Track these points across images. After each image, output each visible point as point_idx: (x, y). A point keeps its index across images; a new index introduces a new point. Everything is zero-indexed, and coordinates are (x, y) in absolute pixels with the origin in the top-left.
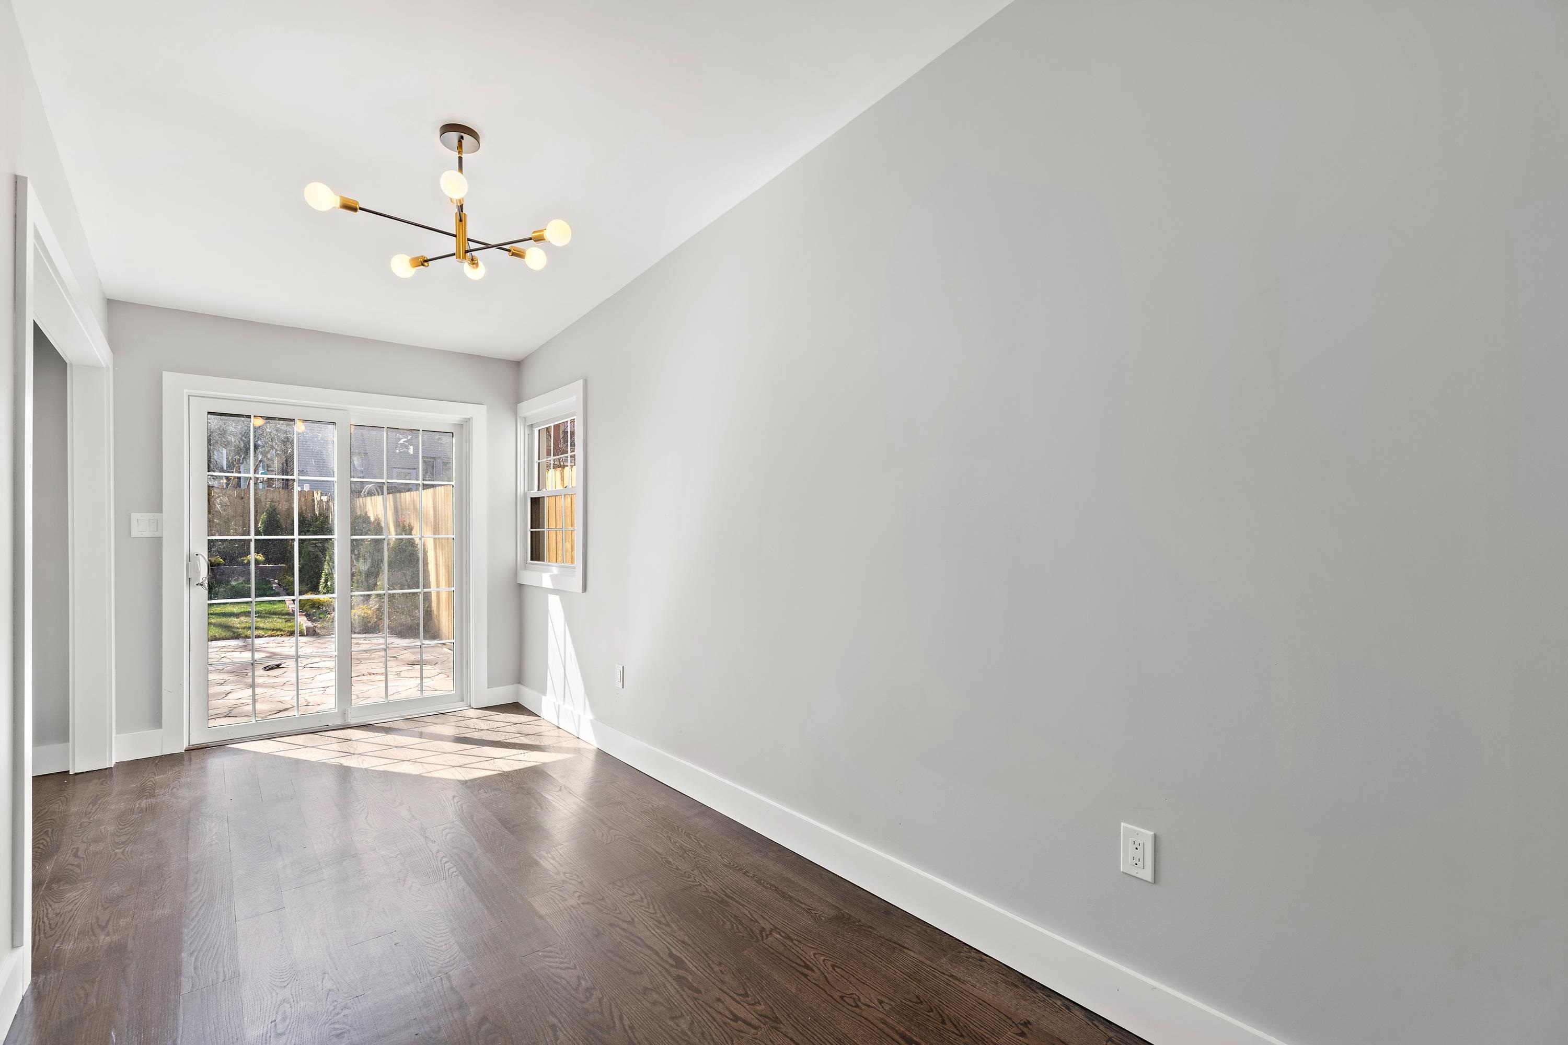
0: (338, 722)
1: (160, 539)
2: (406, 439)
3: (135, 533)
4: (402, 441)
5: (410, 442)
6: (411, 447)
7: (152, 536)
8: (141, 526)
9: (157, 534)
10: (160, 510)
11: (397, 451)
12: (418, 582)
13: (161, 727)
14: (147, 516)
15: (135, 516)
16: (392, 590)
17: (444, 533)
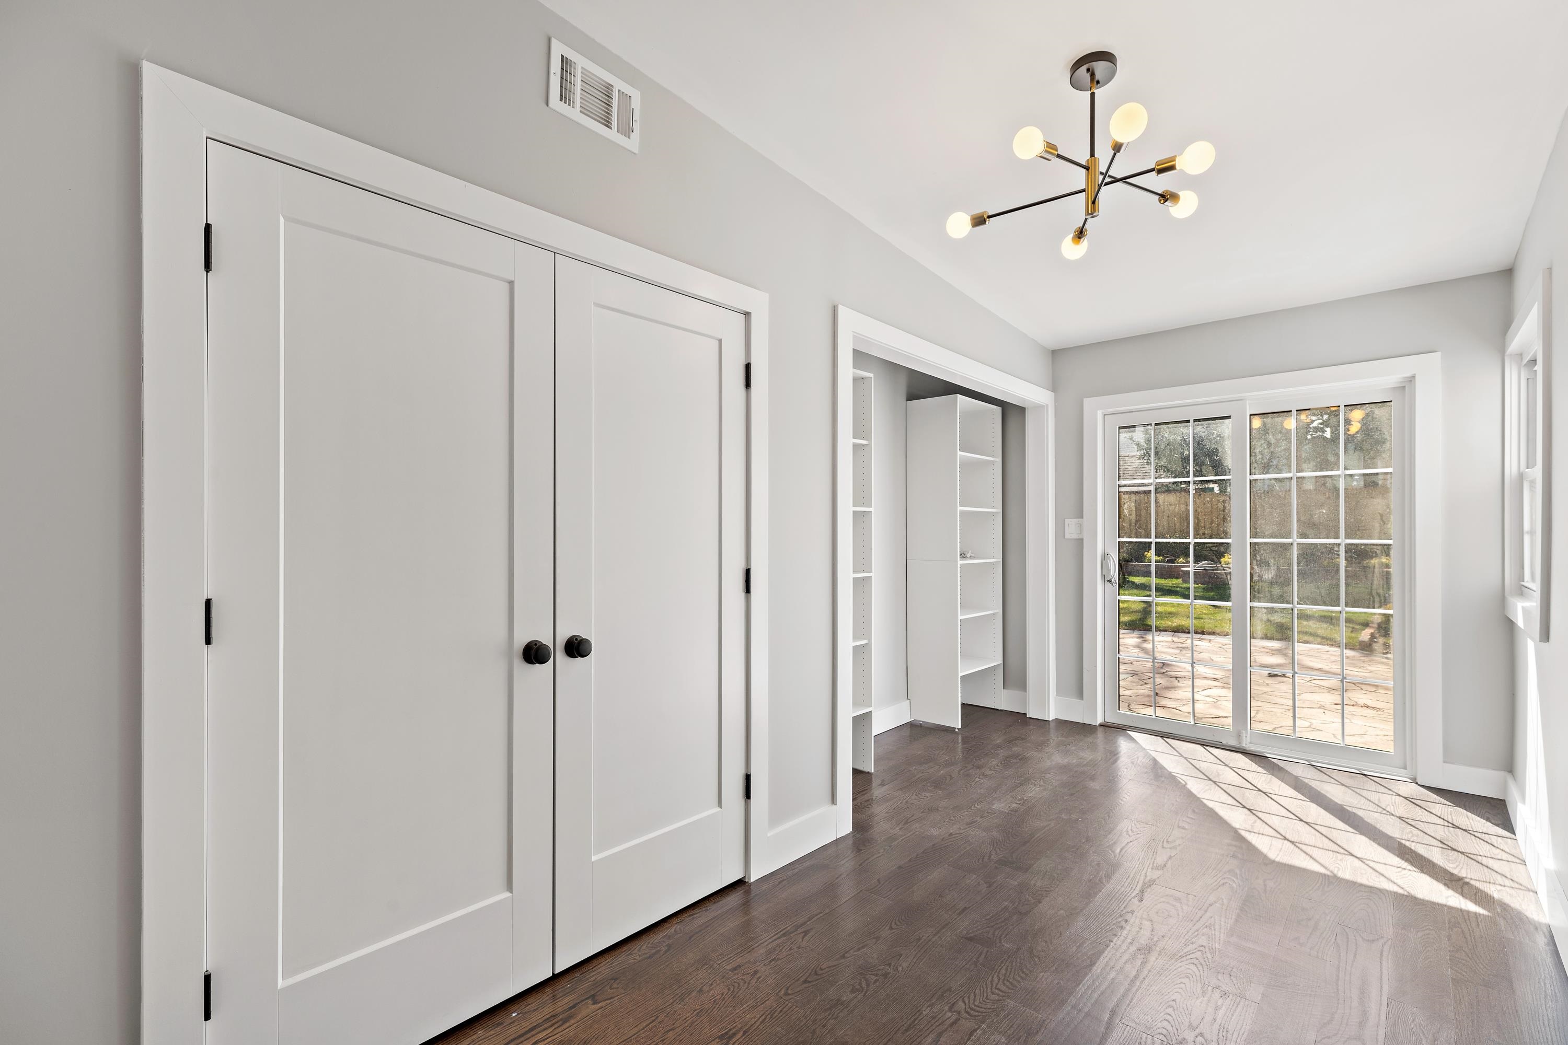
0: (1233, 742)
1: (1082, 539)
2: (1321, 421)
3: (1067, 536)
4: (1315, 424)
5: (1326, 424)
6: (1328, 430)
7: (1078, 538)
8: (1071, 531)
9: (1080, 537)
10: (1082, 517)
11: (1309, 437)
12: (1338, 599)
13: (1083, 699)
14: (1074, 521)
15: (1067, 521)
16: (1302, 604)
17: (1376, 535)
